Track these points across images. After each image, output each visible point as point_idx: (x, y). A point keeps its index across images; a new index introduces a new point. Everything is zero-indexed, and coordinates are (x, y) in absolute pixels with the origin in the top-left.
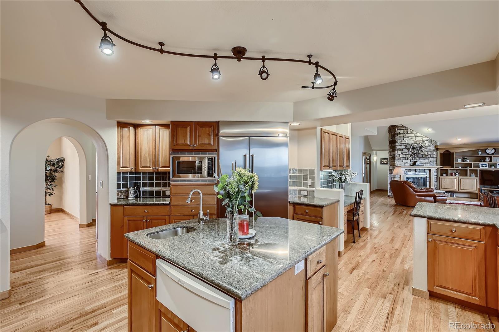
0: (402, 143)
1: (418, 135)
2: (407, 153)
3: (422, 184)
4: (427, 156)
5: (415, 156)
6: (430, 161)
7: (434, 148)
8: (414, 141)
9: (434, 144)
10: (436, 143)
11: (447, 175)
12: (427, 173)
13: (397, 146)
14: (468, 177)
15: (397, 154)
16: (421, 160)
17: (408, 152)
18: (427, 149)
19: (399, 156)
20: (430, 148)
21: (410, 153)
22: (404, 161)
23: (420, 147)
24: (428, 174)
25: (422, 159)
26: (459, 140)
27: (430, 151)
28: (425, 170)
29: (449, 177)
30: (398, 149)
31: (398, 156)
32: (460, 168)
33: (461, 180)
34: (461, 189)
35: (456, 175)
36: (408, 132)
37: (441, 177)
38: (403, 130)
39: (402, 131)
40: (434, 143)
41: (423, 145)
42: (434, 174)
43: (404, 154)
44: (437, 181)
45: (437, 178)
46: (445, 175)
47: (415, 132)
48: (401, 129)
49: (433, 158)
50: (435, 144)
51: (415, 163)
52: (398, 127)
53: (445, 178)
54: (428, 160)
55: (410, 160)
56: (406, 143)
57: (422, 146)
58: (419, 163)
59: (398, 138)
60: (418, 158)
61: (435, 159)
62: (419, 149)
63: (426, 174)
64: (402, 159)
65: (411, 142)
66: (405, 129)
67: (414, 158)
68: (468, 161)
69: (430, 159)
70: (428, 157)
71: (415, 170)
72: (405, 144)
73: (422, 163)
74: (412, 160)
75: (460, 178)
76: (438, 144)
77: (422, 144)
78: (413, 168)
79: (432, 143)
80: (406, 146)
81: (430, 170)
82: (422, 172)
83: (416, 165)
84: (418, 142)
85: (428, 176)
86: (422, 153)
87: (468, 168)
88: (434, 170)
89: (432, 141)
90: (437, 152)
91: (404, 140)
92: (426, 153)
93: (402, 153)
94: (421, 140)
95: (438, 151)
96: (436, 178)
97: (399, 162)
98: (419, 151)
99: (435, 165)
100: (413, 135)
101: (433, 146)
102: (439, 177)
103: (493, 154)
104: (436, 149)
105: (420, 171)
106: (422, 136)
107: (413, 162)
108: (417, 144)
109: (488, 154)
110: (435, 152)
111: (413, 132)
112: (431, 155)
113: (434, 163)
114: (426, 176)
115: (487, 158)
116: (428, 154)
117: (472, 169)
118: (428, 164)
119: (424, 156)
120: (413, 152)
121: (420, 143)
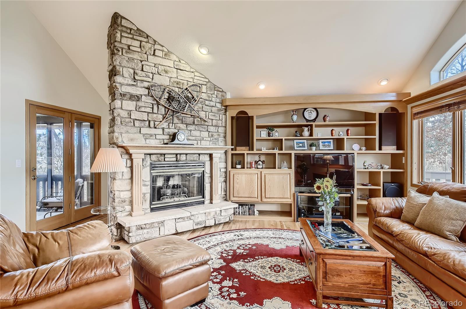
0: (136, 77)
1: (182, 66)
2: (153, 108)
3: (195, 189)
4: (205, 121)
5: (176, 120)
6: (212, 136)
7: (219, 105)
8: (172, 80)
9: (219, 96)
10: (224, 94)
11: (243, 167)
13: (122, 84)
14: (276, 171)
15: (121, 108)
16: (191, 131)
17: (155, 107)
18: (204, 106)
19: (126, 116)
20: (212, 104)
21: (162, 110)
22: (144, 131)
23: (187, 97)
24: (208, 164)
25: (192, 127)
26: (262, 87)
27: (211, 112)
28: (199, 154)
29: (246, 170)
30: (123, 95)
31: (124, 114)
32: (264, 150)
33: (265, 176)
34: (266, 198)
35: (259, 167)
36: (154, 50)
37: (233, 171)
38: (141, 41)
39: (137, 44)
40: (220, 93)
42: (219, 164)
43: (143, 109)
44: (225, 182)
45: (226, 172)
46: (239, 166)
47: (174, 57)
48: (133, 38)
49: (219, 127)
50: (222, 96)
51: (173, 137)
52: (124, 29)
53: (238, 174)
54: (208, 133)
55: (163, 129)
56: (150, 80)
58: (181, 137)
59: (124, 63)
60: (183, 126)
61: (222, 130)
62: (186, 102)
63: (204, 166)
64: (137, 123)
65: (163, 80)
66: (145, 40)
67: (171, 125)
68: (276, 135)
69: (212, 129)
70: (206, 123)
71: (177, 154)
72: (146, 84)
73: (193, 138)
74: (168, 130)
75: (265, 171)
76: (228, 96)
77: (192, 92)
78: (169, 150)
79: (216, 92)
80: (148, 88)
81: (211, 156)
82: (194, 160)
83: (176, 141)
84: (183, 84)
85: (207, 171)
87: (276, 151)
88: (218, 156)
89: (215, 88)
90: (226, 115)
91: (142, 70)
92: (202, 115)
93: (138, 109)
94: (191, 80)
95: (227, 113)
96: (224, 174)
97: (127, 132)
98: (184, 108)
99: (221, 144)
100: (169, 63)
101: (218, 101)
102: (230, 171)
103: (314, 120)
104: (223, 107)
105: (188, 159)
106: (192, 70)
107: (170, 135)
108: (180, 88)
109: (307, 121)
110: (221, 115)
111: (167, 55)
112: (214, 121)
113: (220, 139)
114: (203, 169)
115: (306, 129)
116: (207, 118)
117: (284, 151)
118: (205, 140)
119: (198, 121)
120: (169, 109)
121: (187, 89)
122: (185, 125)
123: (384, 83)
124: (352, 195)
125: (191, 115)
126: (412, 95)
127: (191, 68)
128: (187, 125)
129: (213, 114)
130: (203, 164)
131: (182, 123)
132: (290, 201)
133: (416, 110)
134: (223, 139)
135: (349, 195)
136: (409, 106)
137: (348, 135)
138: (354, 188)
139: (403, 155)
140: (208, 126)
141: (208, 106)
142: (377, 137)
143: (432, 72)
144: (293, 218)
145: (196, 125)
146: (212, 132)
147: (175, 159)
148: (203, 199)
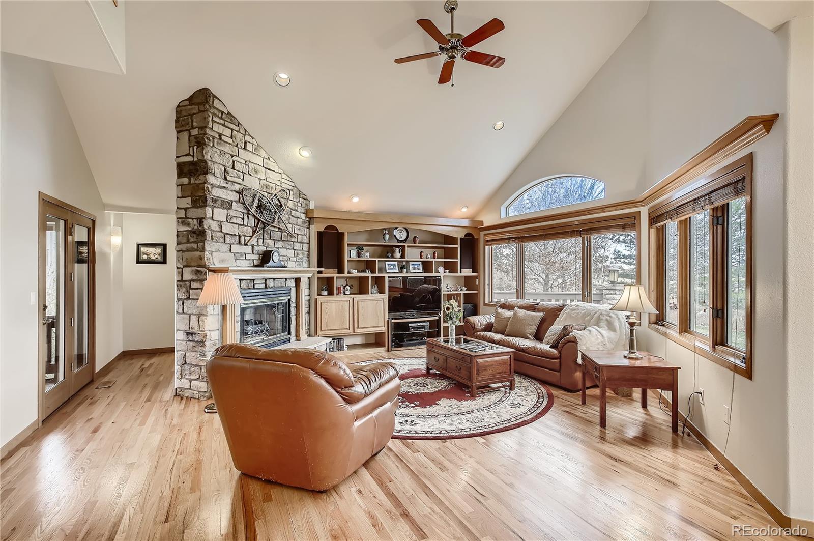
0: (229, 178)
1: (272, 166)
2: (243, 219)
3: (279, 324)
4: (291, 236)
5: (265, 236)
6: (297, 255)
7: (303, 216)
8: (263, 182)
9: (304, 205)
10: (308, 202)
11: (331, 293)
12: (290, 290)
13: (213, 186)
14: (369, 296)
15: (212, 218)
16: (279, 248)
17: (246, 218)
18: (291, 217)
19: (218, 229)
20: (298, 214)
21: (252, 222)
22: (236, 248)
23: (277, 206)
24: (293, 290)
25: (281, 244)
26: (356, 200)
27: (297, 225)
28: (286, 279)
29: (335, 298)
30: (214, 201)
31: (214, 226)
32: (355, 273)
33: (358, 302)
34: (358, 328)
35: (346, 292)
36: (245, 143)
37: (319, 300)
38: (232, 130)
39: (227, 132)
40: (305, 201)
41: (283, 201)
42: (304, 292)
43: (234, 220)
45: (311, 301)
46: (327, 293)
47: (263, 153)
48: (224, 125)
49: (303, 243)
50: (306, 204)
51: (266, 257)
52: (216, 112)
53: (327, 302)
54: (293, 251)
55: (253, 246)
56: (240, 181)
57: (281, 206)
58: (275, 257)
59: (216, 158)
60: (271, 243)
61: (305, 247)
62: (276, 212)
63: (290, 294)
64: (228, 238)
65: (252, 183)
66: (236, 128)
67: (261, 241)
68: (367, 256)
69: (297, 246)
70: (293, 239)
71: (266, 280)
72: (237, 187)
73: (282, 258)
74: (258, 248)
75: (358, 297)
76: (312, 206)
77: (280, 199)
78: (260, 275)
79: (301, 199)
80: (240, 193)
81: (297, 281)
82: (281, 287)
83: (270, 263)
84: (272, 188)
85: (293, 299)
86: (282, 226)
87: (368, 274)
88: (306, 280)
89: (300, 195)
90: (309, 228)
91: (233, 168)
92: (289, 228)
93: (229, 219)
94: (279, 184)
95: (312, 226)
96: (309, 303)
97: (218, 251)
98: (273, 220)
99: (305, 265)
100: (259, 161)
101: (303, 211)
102: (316, 299)
103: (405, 241)
104: (308, 219)
105: (276, 285)
106: (280, 171)
107: (260, 255)
108: (269, 193)
109: (399, 241)
110: (305, 229)
111: (257, 148)
112: (299, 236)
113: (304, 258)
114: (289, 297)
115: (397, 250)
116: (293, 232)
117: (377, 274)
118: (292, 261)
119: (285, 236)
120: (259, 220)
121: (276, 195)
122: (273, 242)
123: (464, 210)
124: (440, 318)
125: (279, 229)
126: (485, 225)
127: (279, 168)
128: (275, 241)
129: (299, 227)
130: (289, 291)
131: (270, 239)
132: (383, 329)
133: (488, 238)
134: (306, 258)
135: (437, 318)
136: (482, 233)
137: (434, 258)
138: (441, 310)
139: (476, 277)
140: (293, 242)
141: (294, 217)
142: (459, 260)
143: (502, 207)
144: (386, 348)
145: (283, 241)
146: (297, 250)
147: (263, 286)
148: (289, 336)
